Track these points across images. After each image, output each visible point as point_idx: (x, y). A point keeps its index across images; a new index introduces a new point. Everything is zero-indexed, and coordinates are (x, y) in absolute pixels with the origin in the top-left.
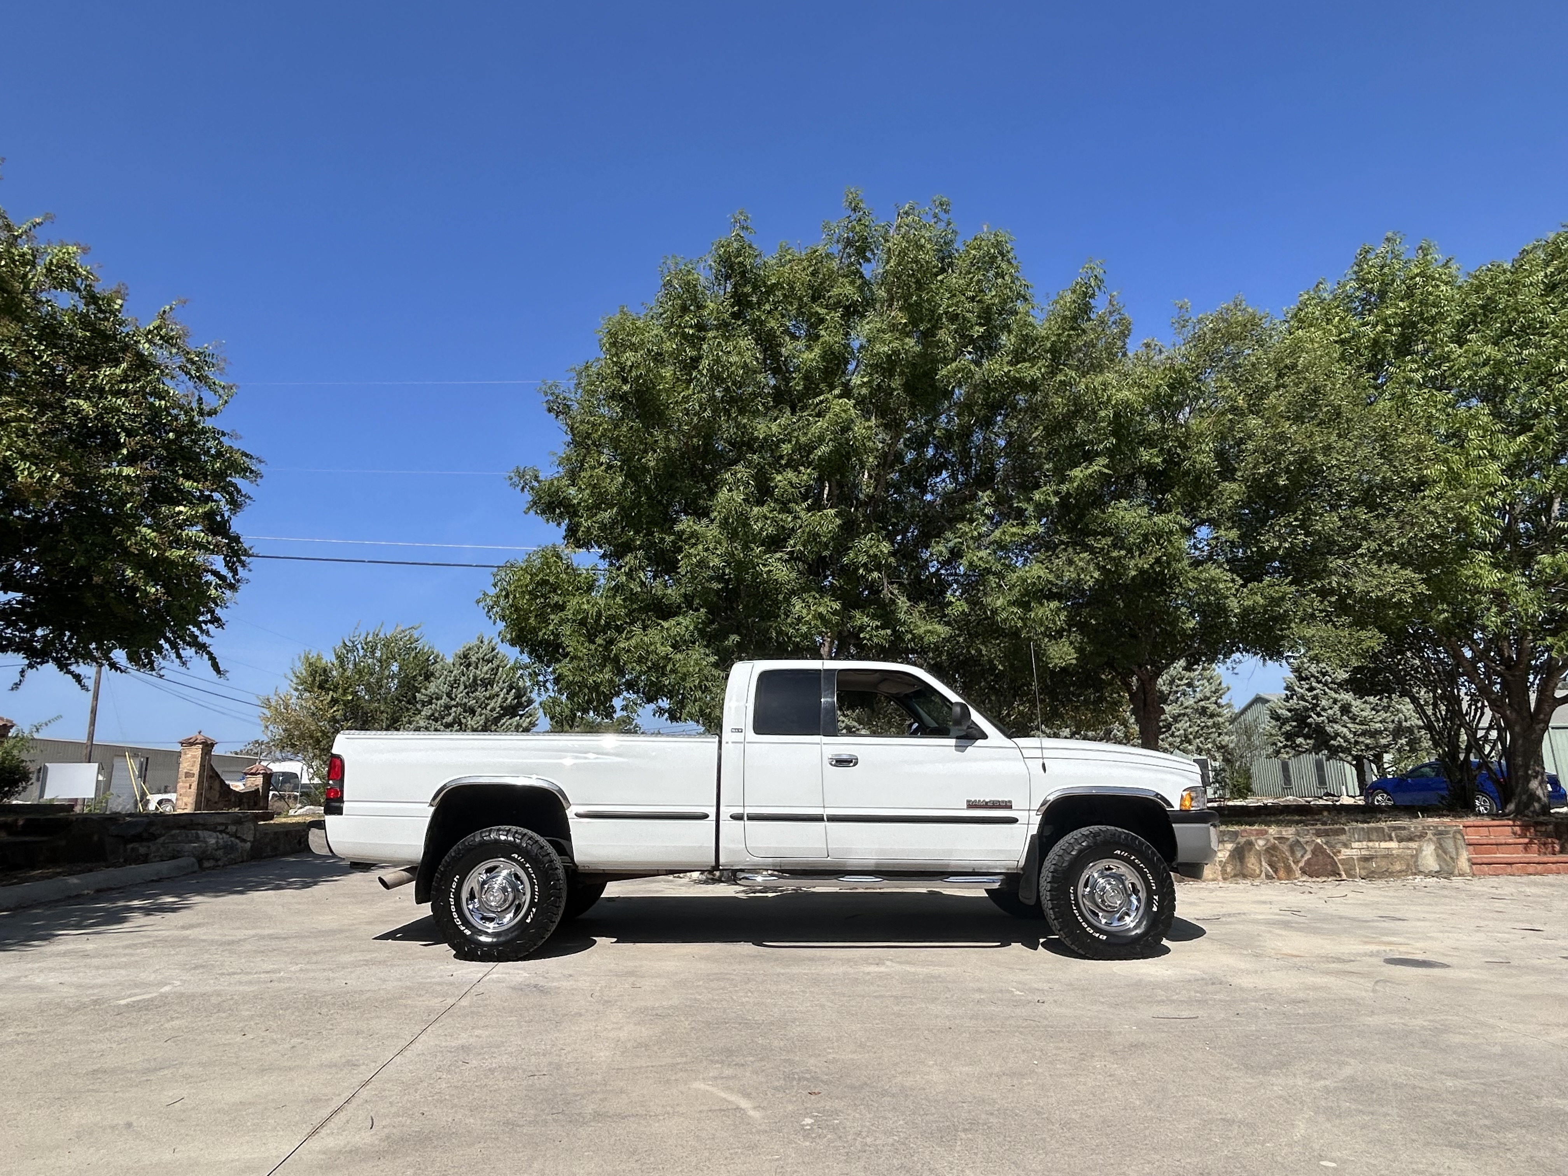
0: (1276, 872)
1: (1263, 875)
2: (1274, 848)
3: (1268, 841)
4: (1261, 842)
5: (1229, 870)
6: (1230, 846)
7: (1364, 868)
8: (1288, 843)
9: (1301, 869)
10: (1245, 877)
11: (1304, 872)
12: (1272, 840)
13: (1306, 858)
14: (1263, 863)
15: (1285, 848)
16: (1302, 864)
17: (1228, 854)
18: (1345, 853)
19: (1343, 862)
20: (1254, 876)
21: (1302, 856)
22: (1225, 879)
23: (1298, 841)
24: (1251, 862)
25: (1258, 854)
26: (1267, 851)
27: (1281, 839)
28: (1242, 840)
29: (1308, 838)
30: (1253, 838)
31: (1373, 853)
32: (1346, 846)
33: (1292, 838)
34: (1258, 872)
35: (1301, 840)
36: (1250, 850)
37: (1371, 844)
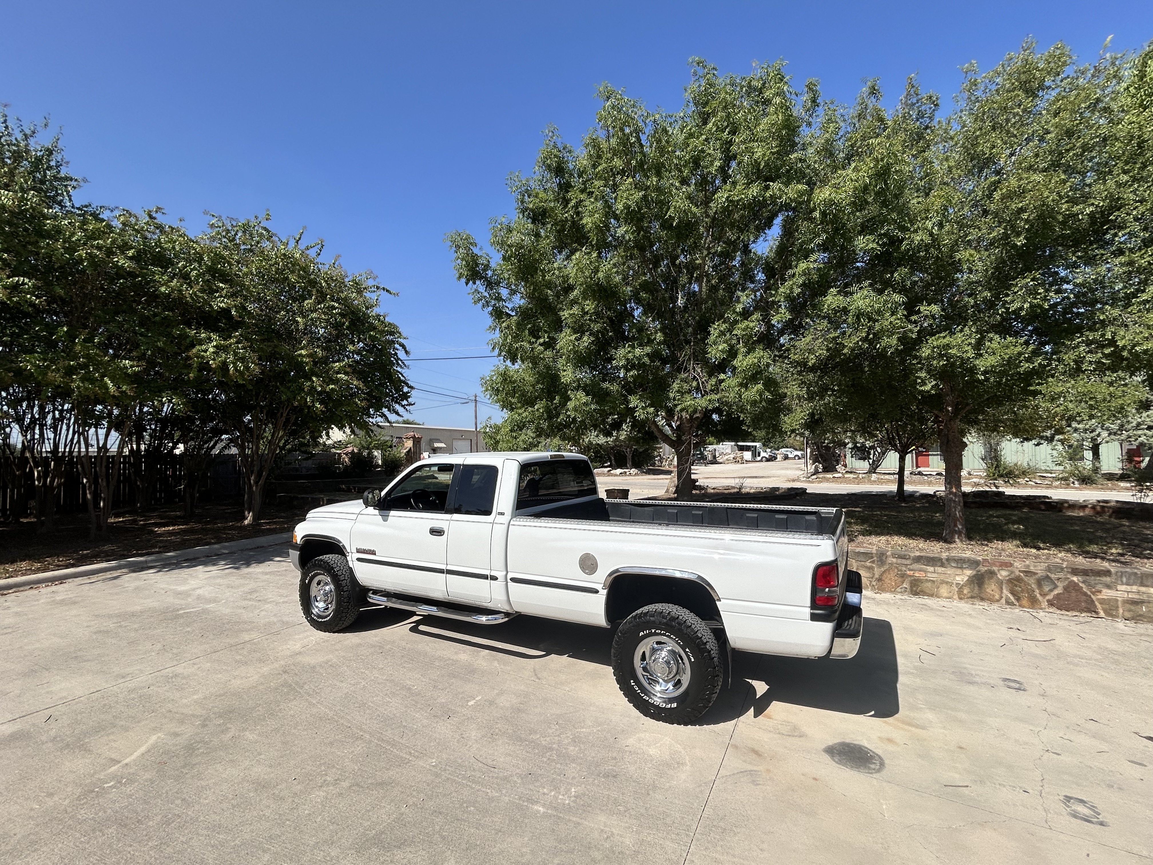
0: (1018, 599)
1: (1003, 601)
2: (1018, 579)
3: (1012, 572)
4: (1004, 573)
5: (965, 592)
6: (969, 572)
7: (1130, 611)
8: (1037, 576)
9: (1048, 601)
10: (982, 599)
11: (1051, 603)
12: (1017, 573)
13: (1056, 592)
14: (1005, 591)
15: (1032, 581)
16: (1050, 597)
17: (966, 578)
18: (1107, 594)
19: (1102, 602)
20: (991, 600)
21: (1051, 591)
22: (961, 599)
23: (1047, 577)
24: (991, 588)
25: (1000, 583)
26: (1010, 581)
27: (1028, 573)
28: (983, 569)
29: (1061, 575)
30: (995, 569)
31: (1145, 597)
32: (1109, 587)
33: (1041, 573)
34: (997, 597)
35: (1052, 576)
36: (991, 578)
37: (1143, 589)
